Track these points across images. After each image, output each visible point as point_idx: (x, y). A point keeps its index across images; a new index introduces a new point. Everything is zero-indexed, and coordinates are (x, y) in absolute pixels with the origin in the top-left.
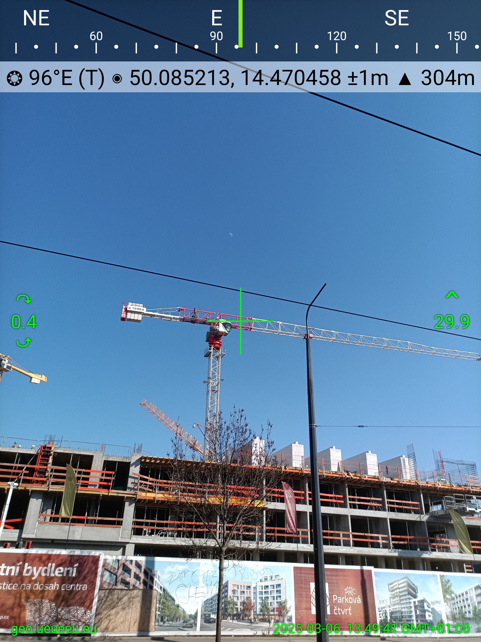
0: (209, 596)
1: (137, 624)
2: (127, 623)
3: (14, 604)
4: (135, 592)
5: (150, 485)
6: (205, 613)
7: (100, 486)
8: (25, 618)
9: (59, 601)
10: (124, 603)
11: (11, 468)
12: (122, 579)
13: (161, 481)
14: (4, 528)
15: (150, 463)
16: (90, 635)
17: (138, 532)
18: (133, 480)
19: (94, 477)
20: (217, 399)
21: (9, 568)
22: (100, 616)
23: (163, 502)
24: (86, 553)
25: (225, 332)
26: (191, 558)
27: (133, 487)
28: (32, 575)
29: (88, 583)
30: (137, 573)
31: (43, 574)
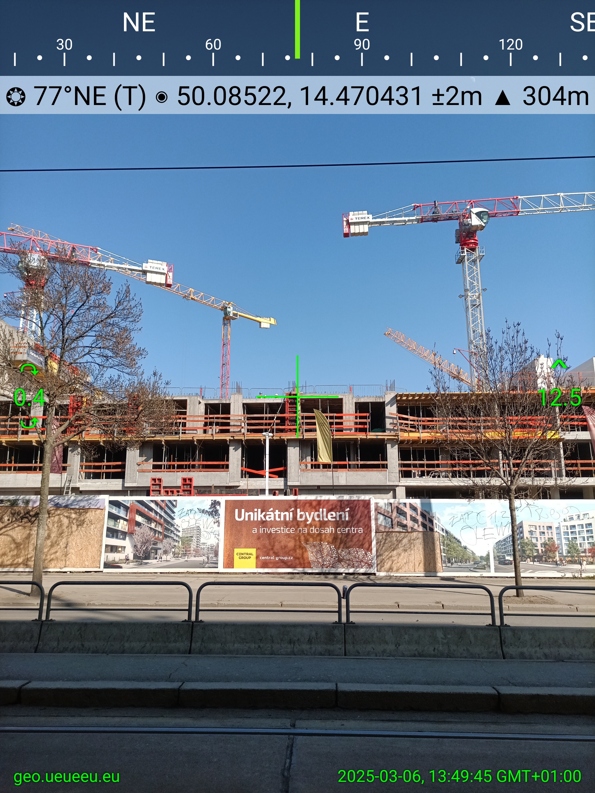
0: (501, 538)
1: (422, 565)
2: (411, 565)
3: (295, 546)
4: (415, 534)
5: (411, 424)
6: (498, 554)
7: (356, 430)
8: (308, 558)
9: (338, 543)
10: (405, 545)
11: (262, 418)
12: (398, 522)
13: (424, 419)
14: (270, 477)
15: (407, 400)
16: (375, 574)
17: (407, 474)
18: (391, 421)
19: (347, 421)
20: (480, 314)
21: (282, 514)
22: (381, 557)
23: (429, 442)
24: (355, 497)
25: (480, 225)
26: (474, 498)
27: (392, 428)
28: (306, 520)
29: (364, 527)
30: (413, 516)
31: (317, 519)
